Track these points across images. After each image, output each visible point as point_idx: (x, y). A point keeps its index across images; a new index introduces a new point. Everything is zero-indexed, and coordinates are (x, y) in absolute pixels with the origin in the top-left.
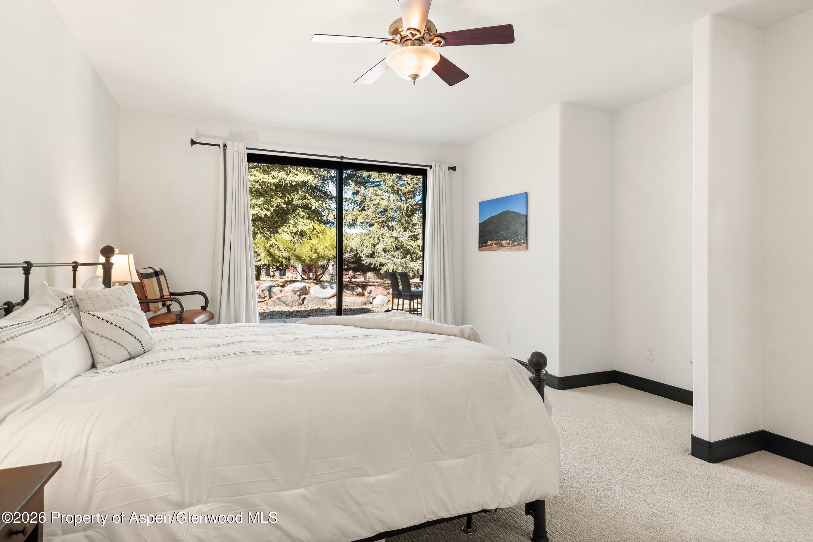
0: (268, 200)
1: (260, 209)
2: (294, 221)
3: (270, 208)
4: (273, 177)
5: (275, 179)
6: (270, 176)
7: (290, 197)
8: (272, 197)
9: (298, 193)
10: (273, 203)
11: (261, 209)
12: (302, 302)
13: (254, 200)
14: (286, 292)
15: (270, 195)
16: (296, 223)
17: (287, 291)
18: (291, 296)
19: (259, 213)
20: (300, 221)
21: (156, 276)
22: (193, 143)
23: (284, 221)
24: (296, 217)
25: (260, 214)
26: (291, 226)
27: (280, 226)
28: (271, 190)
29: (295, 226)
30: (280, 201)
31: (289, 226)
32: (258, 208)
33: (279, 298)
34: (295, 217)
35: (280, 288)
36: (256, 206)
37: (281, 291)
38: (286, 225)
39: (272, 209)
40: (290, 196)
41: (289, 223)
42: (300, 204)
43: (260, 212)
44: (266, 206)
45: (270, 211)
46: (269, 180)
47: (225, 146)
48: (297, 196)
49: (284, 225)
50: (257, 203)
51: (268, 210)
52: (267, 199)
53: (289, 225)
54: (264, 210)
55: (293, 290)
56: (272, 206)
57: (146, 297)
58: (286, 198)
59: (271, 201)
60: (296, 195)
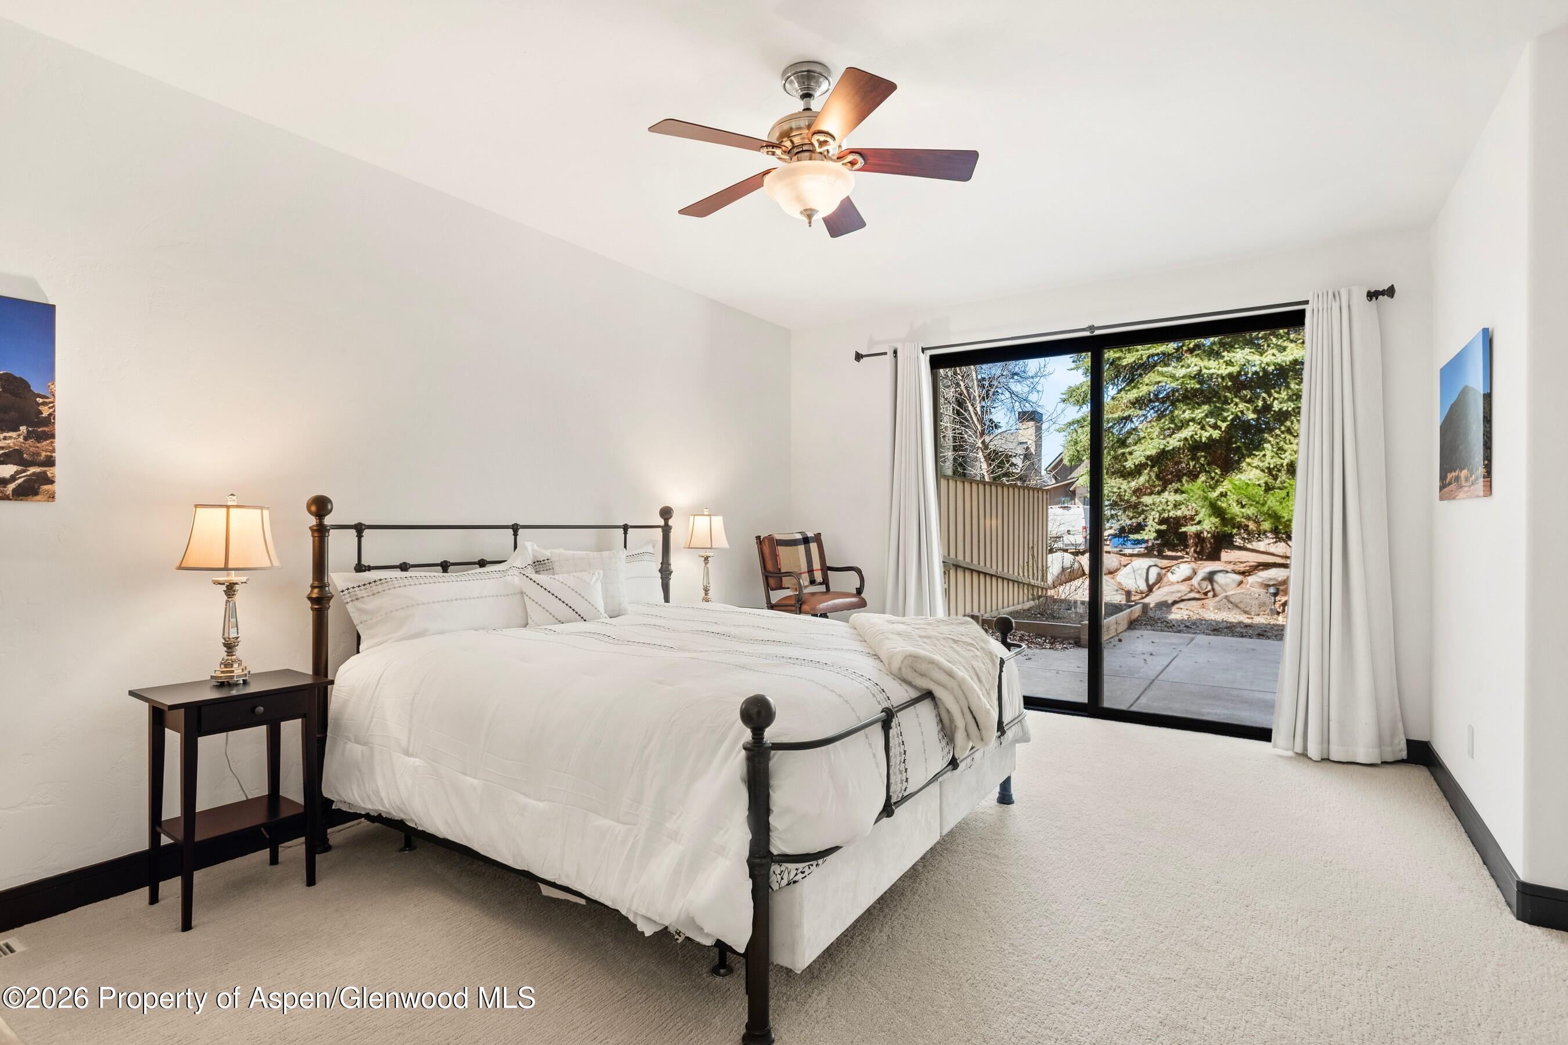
0: (1218, 408)
1: (1199, 427)
2: (1278, 443)
3: (1219, 423)
4: (1229, 363)
5: (1233, 366)
6: (1221, 361)
7: (1270, 397)
8: (1226, 402)
9: (1288, 387)
10: (1225, 414)
11: (1203, 428)
12: (1282, 607)
13: (1188, 412)
14: (1251, 586)
15: (1223, 399)
16: (1281, 449)
17: (1251, 584)
18: (1257, 595)
19: (1196, 434)
20: (1291, 444)
21: (804, 544)
22: (859, 357)
23: (1255, 446)
24: (1283, 436)
25: (1198, 436)
26: (1269, 454)
27: (1243, 457)
28: (1227, 388)
29: (1277, 454)
30: (1245, 408)
31: (1264, 455)
32: (1195, 426)
33: (1226, 597)
34: (1280, 436)
35: (1239, 578)
36: (1191, 423)
37: (1241, 583)
38: (1257, 453)
39: (1224, 426)
40: (1270, 395)
41: (1264, 450)
42: (1290, 409)
43: (1198, 432)
44: (1212, 421)
45: (1220, 428)
46: (1218, 369)
47: (895, 352)
48: (1285, 393)
49: (1254, 455)
50: (1194, 416)
51: (1215, 427)
52: (1215, 407)
53: (1263, 452)
54: (1208, 428)
55: (1265, 583)
56: (1224, 420)
57: (780, 569)
58: (1259, 401)
59: (1224, 410)
60: (1284, 390)
